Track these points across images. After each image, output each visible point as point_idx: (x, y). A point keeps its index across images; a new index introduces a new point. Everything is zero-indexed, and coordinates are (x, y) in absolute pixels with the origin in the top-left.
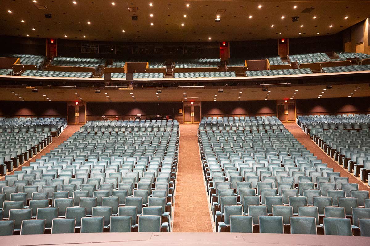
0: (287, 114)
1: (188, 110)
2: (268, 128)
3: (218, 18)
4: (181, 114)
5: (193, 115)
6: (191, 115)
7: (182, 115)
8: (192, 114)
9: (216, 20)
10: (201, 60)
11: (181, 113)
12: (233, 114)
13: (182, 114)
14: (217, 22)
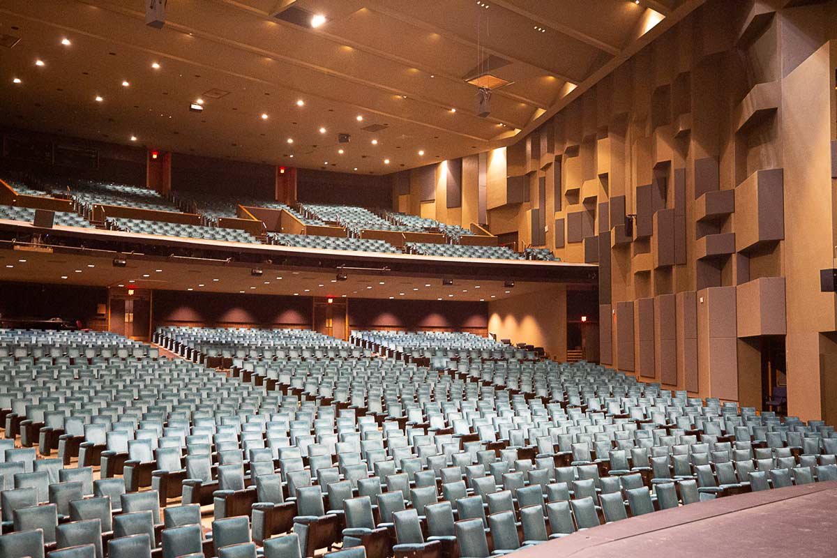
0: (331, 326)
1: (119, 309)
2: (306, 354)
3: (198, 104)
4: (101, 317)
5: (131, 319)
6: (126, 320)
7: (105, 320)
8: (129, 318)
9: (193, 107)
10: (109, 187)
11: (103, 315)
12: (224, 323)
13: (105, 317)
14: (195, 113)
